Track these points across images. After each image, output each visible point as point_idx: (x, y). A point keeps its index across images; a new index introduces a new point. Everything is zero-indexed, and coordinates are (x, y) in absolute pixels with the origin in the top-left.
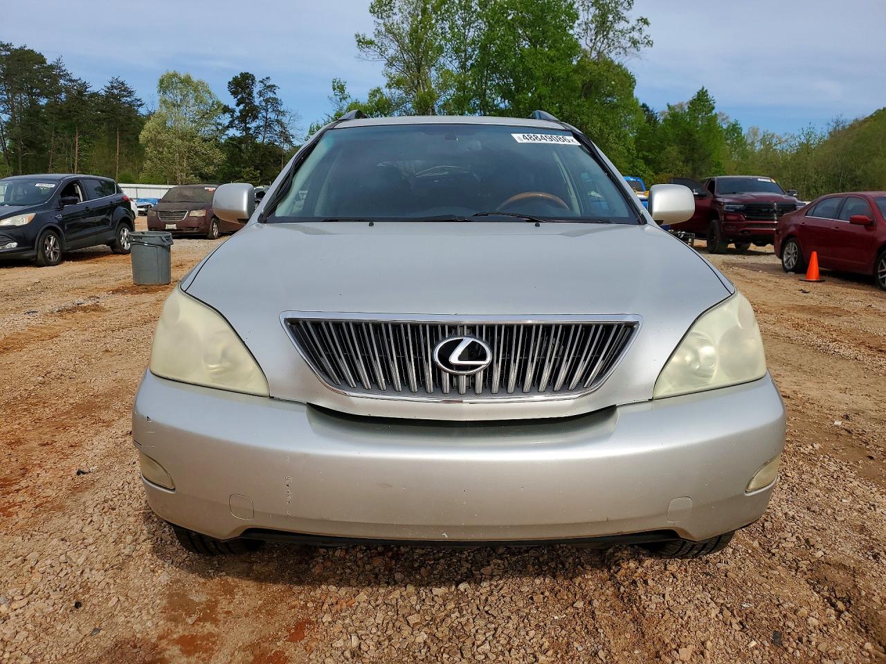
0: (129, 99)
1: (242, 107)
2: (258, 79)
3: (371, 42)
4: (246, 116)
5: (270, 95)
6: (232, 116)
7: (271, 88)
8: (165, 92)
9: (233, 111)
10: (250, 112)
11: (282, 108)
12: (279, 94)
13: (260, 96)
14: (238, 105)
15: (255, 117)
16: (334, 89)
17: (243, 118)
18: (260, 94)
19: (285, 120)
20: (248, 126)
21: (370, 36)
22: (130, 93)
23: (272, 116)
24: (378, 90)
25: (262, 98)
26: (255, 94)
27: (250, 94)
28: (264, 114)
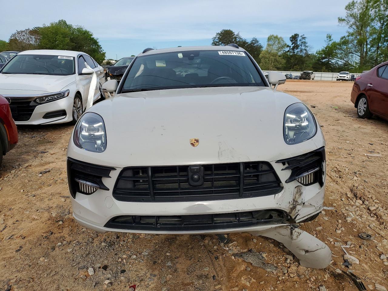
0: (257, 44)
1: (293, 45)
2: (300, 35)
3: (344, 20)
4: (294, 48)
5: (304, 40)
6: (290, 48)
7: (304, 38)
8: (269, 42)
9: (290, 47)
10: (296, 47)
11: (307, 45)
12: (306, 40)
13: (300, 41)
14: (292, 44)
15: (297, 48)
16: (327, 37)
17: (293, 49)
18: (300, 40)
19: (307, 49)
20: (294, 51)
21: (344, 18)
22: (258, 42)
23: (303, 48)
24: (344, 37)
25: (300, 42)
26: (298, 41)
27: (297, 41)
28: (301, 47)
